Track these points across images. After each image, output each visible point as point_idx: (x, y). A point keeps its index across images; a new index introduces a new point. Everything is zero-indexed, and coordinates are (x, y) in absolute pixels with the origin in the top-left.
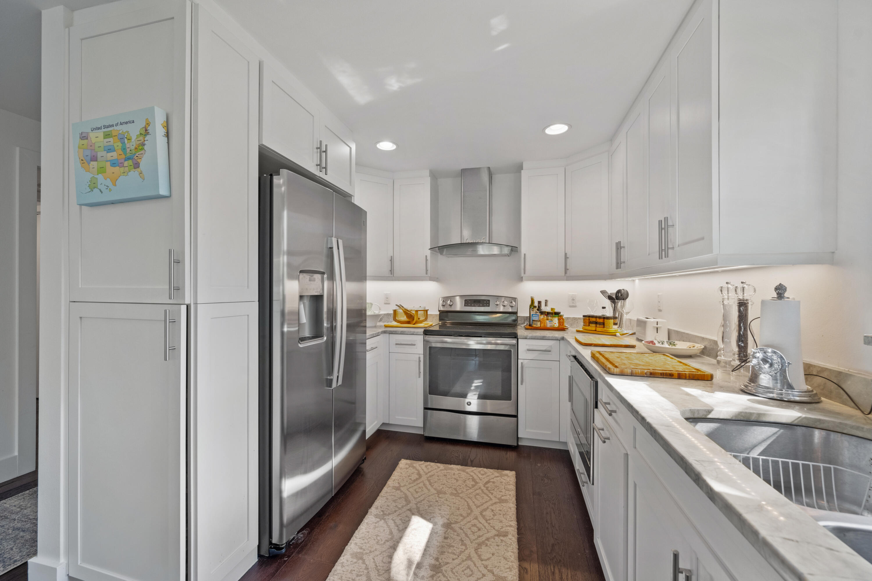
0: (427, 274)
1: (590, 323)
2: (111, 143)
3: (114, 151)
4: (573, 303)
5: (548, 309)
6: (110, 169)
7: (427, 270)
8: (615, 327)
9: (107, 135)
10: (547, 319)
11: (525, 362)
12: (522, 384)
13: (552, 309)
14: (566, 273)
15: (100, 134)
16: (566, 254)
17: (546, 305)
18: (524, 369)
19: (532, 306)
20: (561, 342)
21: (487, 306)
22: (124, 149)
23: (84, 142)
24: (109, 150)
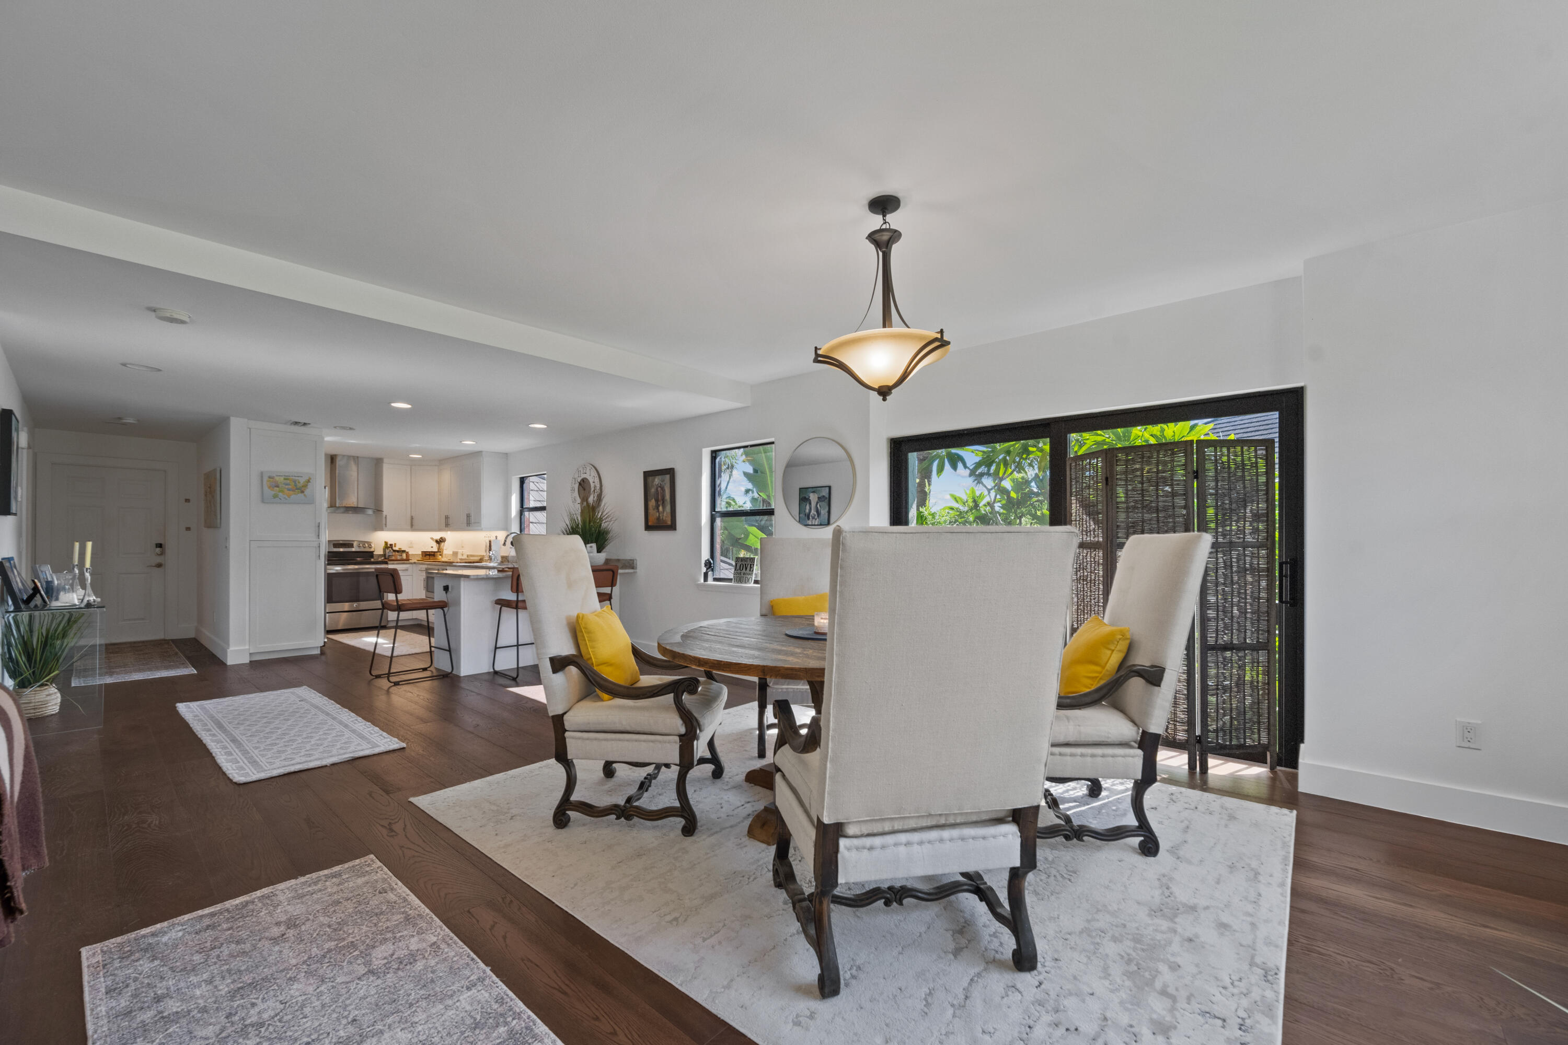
1: (426, 555)
2: (288, 482)
3: (290, 485)
4: (414, 545)
5: (396, 548)
6: (286, 490)
9: (285, 479)
10: (398, 554)
13: (400, 549)
14: (411, 526)
15: (282, 478)
16: (412, 514)
17: (395, 546)
19: (385, 547)
20: (414, 565)
21: (352, 547)
22: (296, 486)
23: (272, 480)
24: (287, 485)
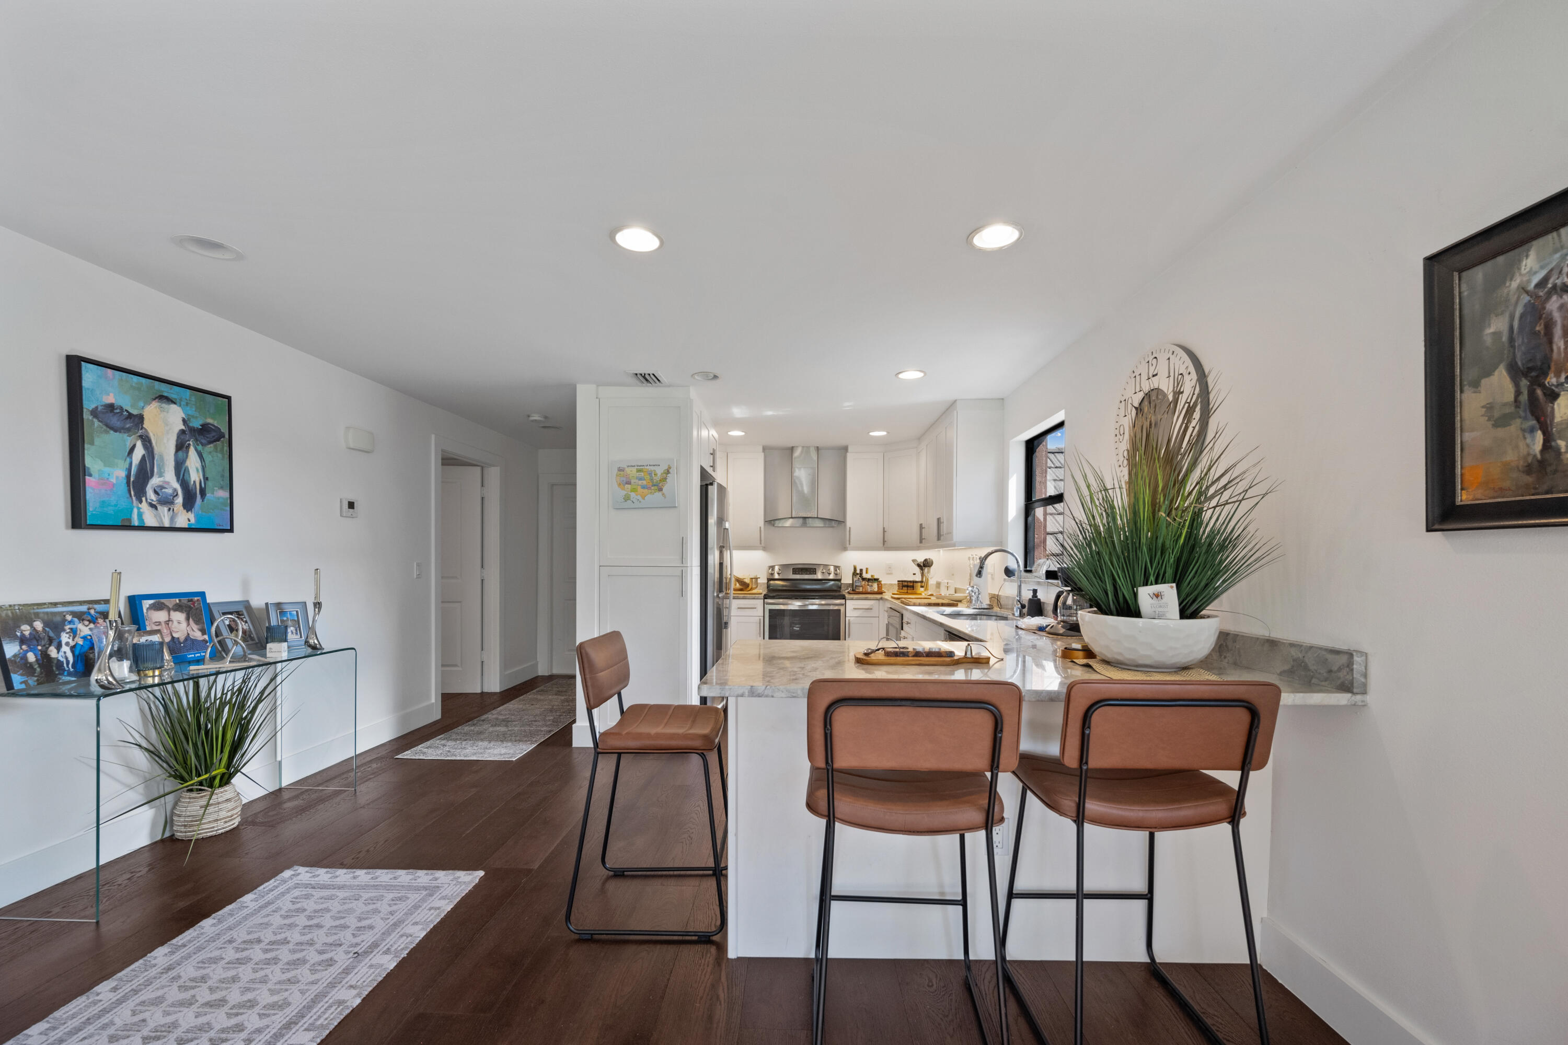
0: (761, 544)
1: (904, 586)
2: (643, 475)
3: (644, 480)
4: (889, 571)
5: (868, 576)
6: (640, 490)
7: (761, 540)
8: (922, 589)
9: (639, 471)
10: (868, 585)
11: (852, 619)
12: (849, 637)
13: (872, 576)
14: (884, 544)
15: (634, 470)
16: (884, 528)
17: (866, 573)
18: (851, 625)
19: (855, 574)
20: (881, 601)
21: (813, 574)
22: (652, 480)
23: (622, 473)
24: (640, 479)
